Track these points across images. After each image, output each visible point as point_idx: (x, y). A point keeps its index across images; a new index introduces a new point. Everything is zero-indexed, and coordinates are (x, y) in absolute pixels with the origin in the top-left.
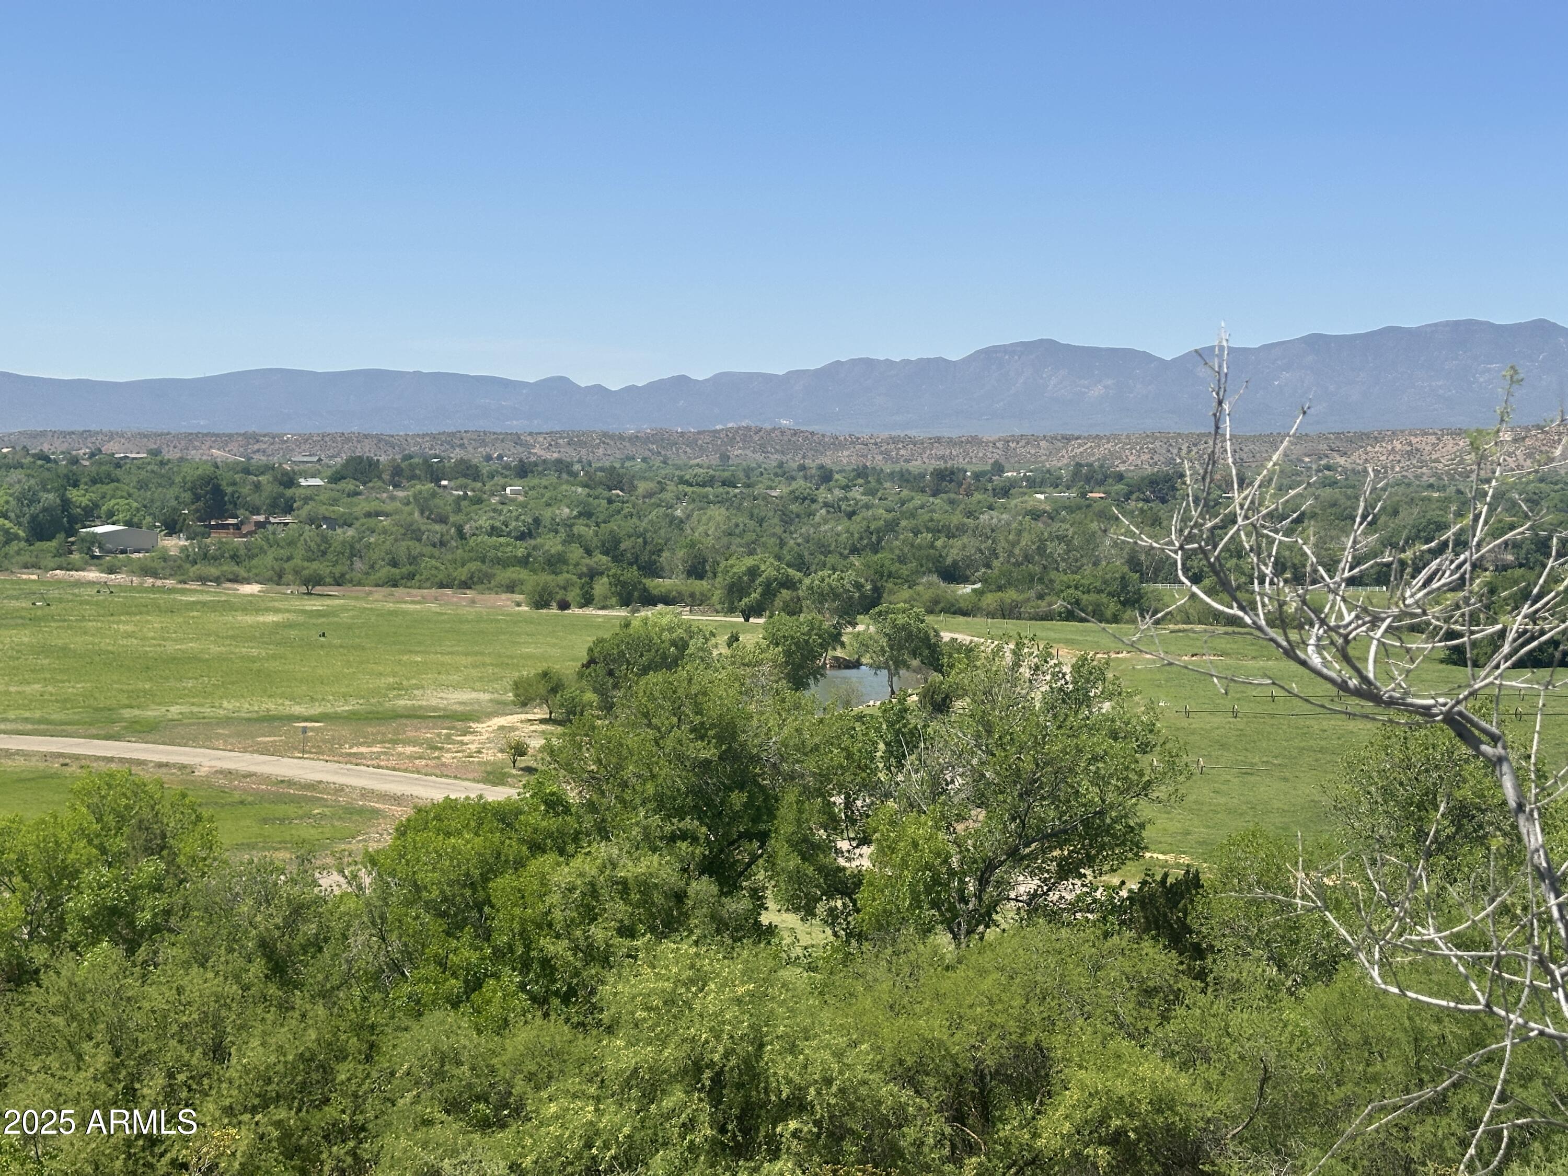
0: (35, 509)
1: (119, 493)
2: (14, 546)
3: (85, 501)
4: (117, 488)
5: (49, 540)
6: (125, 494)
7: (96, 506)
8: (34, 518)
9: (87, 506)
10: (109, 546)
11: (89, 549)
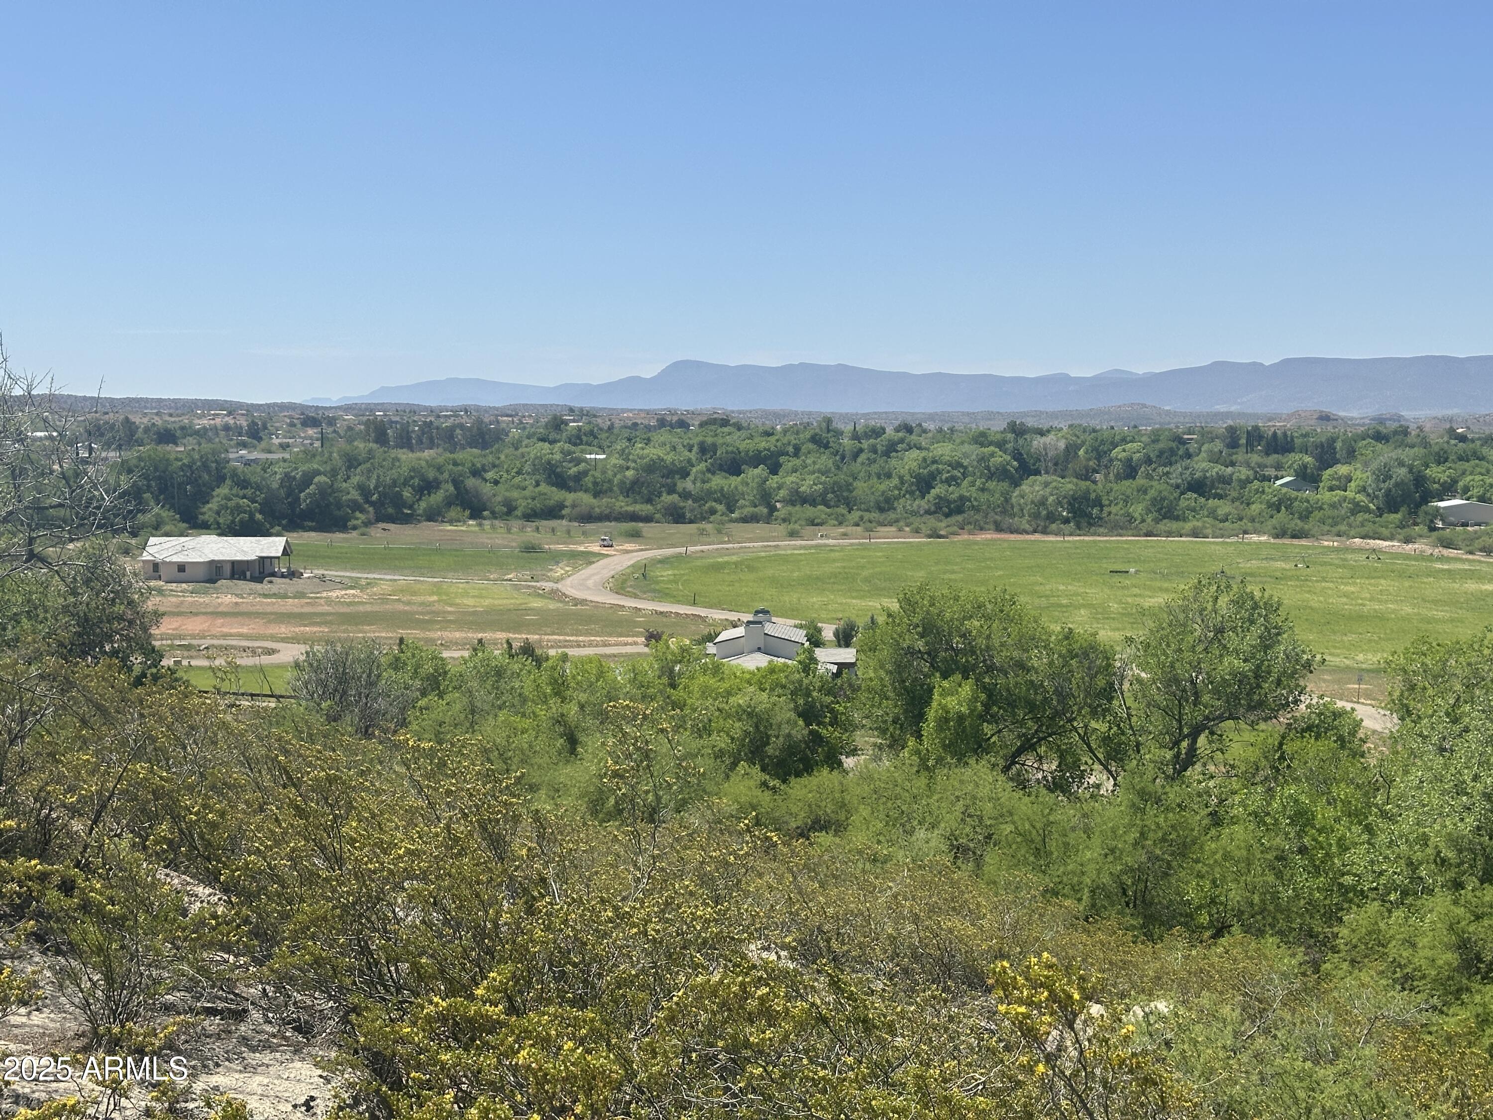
0: (1389, 484)
1: (1478, 470)
2: (1360, 517)
3: (1444, 478)
4: (1477, 465)
5: (1396, 512)
6: (1483, 471)
7: (1455, 482)
8: (1388, 492)
9: (1446, 482)
10: (1452, 519)
11: (1432, 521)
